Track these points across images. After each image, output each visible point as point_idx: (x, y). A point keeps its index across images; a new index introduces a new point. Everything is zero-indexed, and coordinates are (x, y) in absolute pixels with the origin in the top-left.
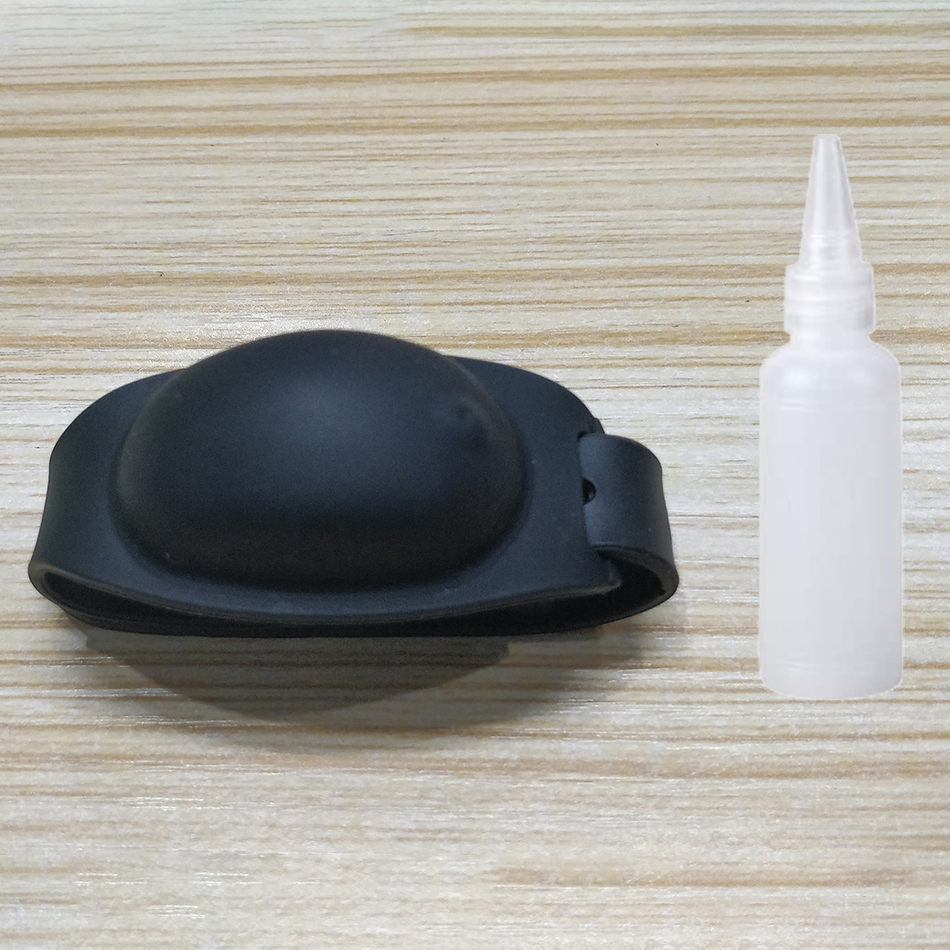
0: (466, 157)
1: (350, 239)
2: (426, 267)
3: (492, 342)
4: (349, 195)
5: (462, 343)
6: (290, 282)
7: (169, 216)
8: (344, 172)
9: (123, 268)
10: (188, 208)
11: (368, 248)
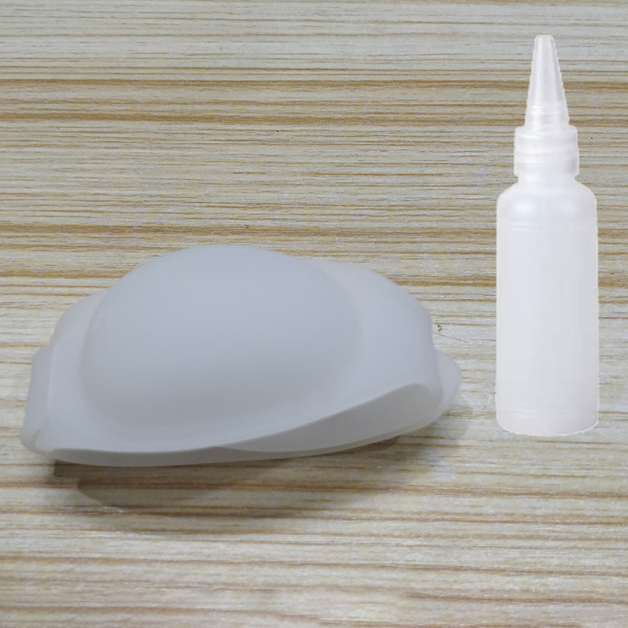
0: (458, 144)
1: (379, 203)
2: (434, 225)
3: (484, 282)
4: (376, 170)
5: (463, 282)
6: (338, 235)
7: (250, 183)
8: (372, 153)
9: (220, 221)
10: (263, 178)
11: (392, 210)
